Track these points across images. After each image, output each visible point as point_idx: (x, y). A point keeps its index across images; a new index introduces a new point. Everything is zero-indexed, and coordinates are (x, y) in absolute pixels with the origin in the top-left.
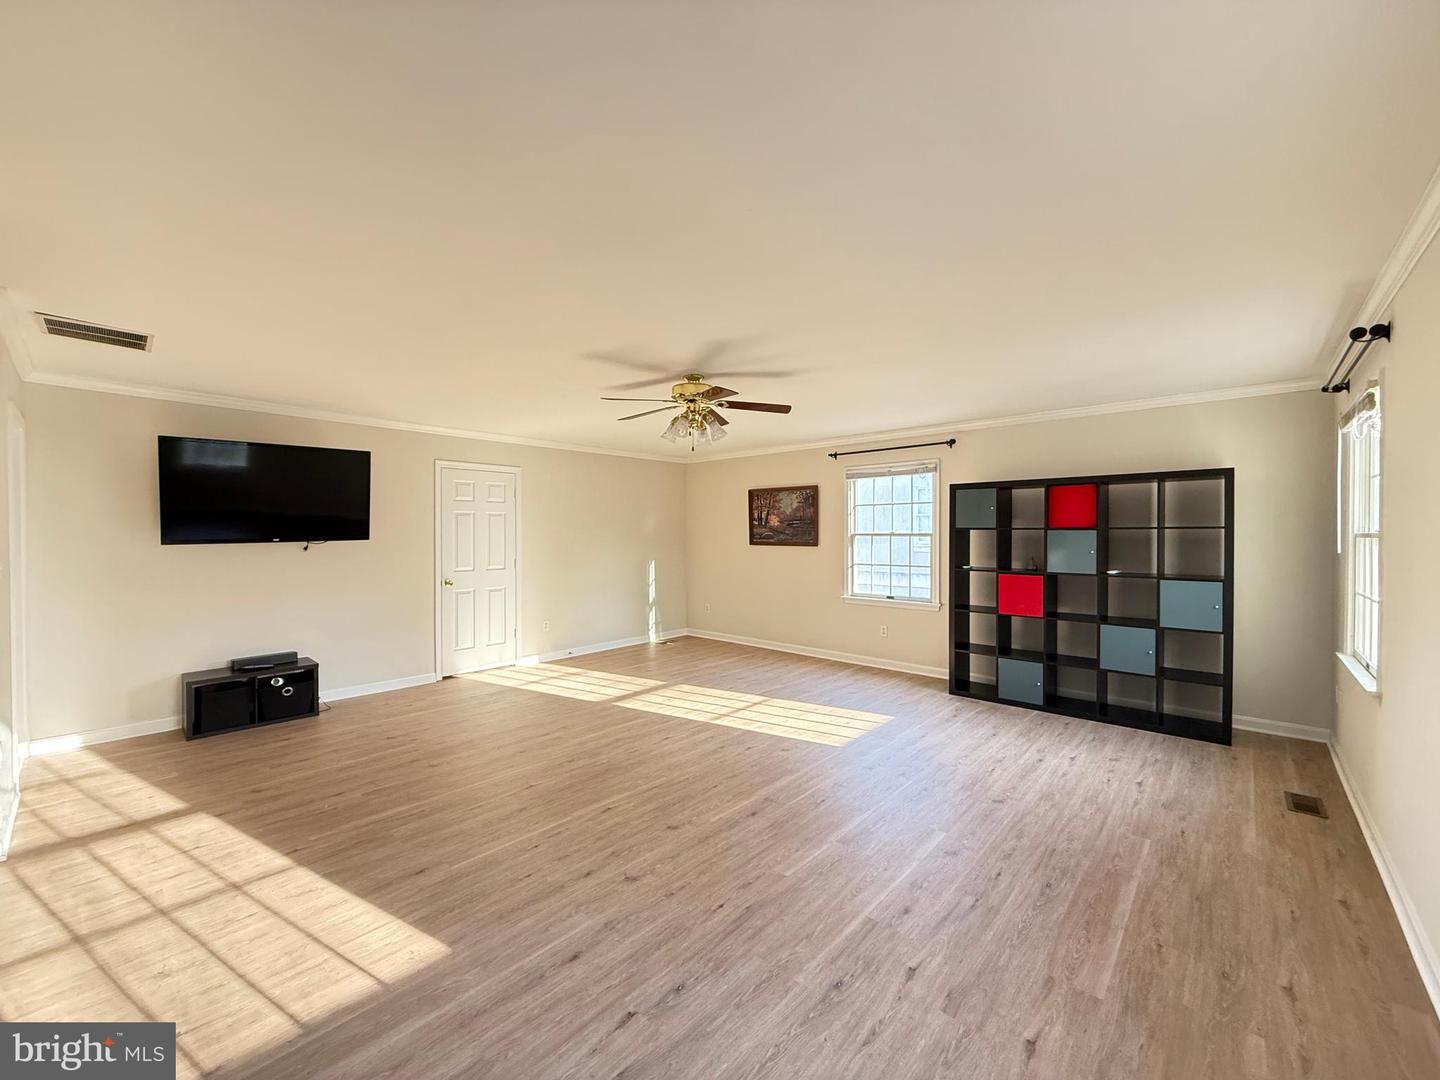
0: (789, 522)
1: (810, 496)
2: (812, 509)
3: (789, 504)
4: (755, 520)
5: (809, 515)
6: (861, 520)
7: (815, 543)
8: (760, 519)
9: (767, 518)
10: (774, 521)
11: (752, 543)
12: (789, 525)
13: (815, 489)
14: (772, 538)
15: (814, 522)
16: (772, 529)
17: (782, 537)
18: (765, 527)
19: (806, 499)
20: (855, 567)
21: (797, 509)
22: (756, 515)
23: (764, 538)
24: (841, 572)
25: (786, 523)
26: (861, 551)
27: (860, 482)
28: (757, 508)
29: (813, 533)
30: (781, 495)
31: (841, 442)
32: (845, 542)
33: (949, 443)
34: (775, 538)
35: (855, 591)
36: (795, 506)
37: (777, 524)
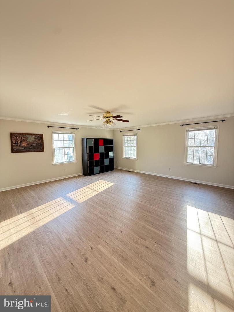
1: (40, 137)
2: (41, 141)
3: (31, 139)
4: (13, 144)
6: (56, 144)
7: (43, 151)
8: (17, 143)
9: (21, 143)
10: (24, 144)
11: (12, 152)
12: (31, 145)
13: (42, 135)
14: (23, 150)
16: (23, 147)
17: (28, 149)
18: (20, 146)
19: (38, 138)
20: (55, 156)
21: (35, 141)
22: (14, 142)
23: (19, 150)
24: (52, 158)
25: (30, 145)
26: (57, 152)
28: (14, 140)
29: (41, 148)
30: (28, 136)
31: (51, 123)
32: (52, 150)
33: (77, 129)
34: (25, 150)
35: (56, 162)
36: (34, 139)
37: (26, 145)
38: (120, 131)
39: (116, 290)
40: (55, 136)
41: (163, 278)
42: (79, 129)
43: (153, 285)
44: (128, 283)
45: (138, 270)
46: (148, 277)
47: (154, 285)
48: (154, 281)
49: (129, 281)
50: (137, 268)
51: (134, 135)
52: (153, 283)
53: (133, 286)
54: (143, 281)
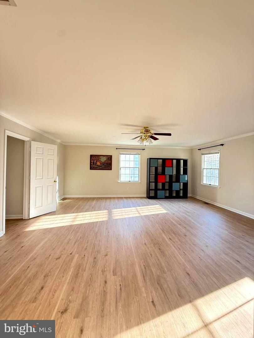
0: (103, 164)
1: (110, 158)
2: (110, 161)
3: (103, 159)
4: (92, 163)
5: (109, 162)
6: (122, 164)
7: (111, 169)
8: (94, 163)
9: (96, 163)
11: (91, 169)
13: (111, 156)
14: (98, 168)
15: (110, 164)
16: (97, 165)
17: (101, 168)
18: (95, 165)
19: (108, 158)
20: (121, 175)
21: (106, 161)
22: (92, 162)
23: (95, 168)
24: (118, 176)
26: (122, 171)
27: (122, 155)
28: (93, 160)
29: (110, 167)
30: (101, 157)
31: (118, 146)
32: (119, 169)
33: (143, 149)
34: (99, 168)
35: (121, 180)
36: (105, 160)
37: (99, 164)
38: (199, 150)
39: (42, 290)
40: (122, 157)
41: (76, 316)
42: (145, 149)
43: (63, 312)
44: (53, 293)
45: (72, 291)
46: (69, 303)
47: (63, 314)
48: (68, 311)
49: (55, 293)
50: (73, 290)
51: (216, 153)
52: (64, 312)
53: (52, 298)
54: (62, 302)
